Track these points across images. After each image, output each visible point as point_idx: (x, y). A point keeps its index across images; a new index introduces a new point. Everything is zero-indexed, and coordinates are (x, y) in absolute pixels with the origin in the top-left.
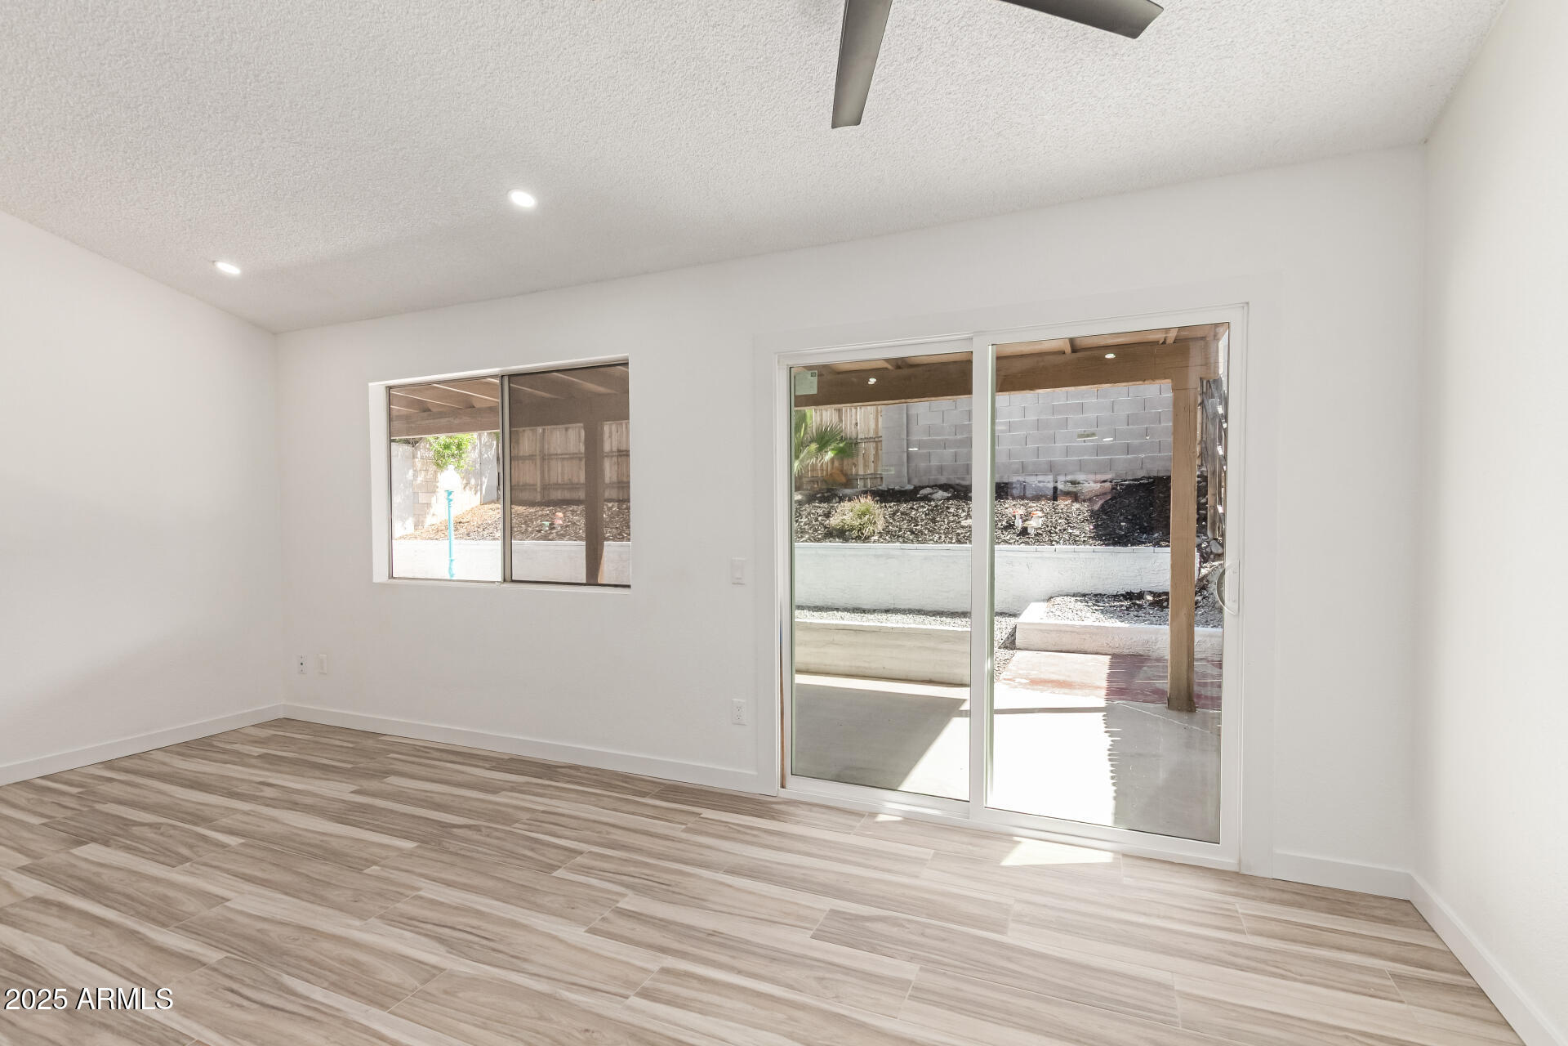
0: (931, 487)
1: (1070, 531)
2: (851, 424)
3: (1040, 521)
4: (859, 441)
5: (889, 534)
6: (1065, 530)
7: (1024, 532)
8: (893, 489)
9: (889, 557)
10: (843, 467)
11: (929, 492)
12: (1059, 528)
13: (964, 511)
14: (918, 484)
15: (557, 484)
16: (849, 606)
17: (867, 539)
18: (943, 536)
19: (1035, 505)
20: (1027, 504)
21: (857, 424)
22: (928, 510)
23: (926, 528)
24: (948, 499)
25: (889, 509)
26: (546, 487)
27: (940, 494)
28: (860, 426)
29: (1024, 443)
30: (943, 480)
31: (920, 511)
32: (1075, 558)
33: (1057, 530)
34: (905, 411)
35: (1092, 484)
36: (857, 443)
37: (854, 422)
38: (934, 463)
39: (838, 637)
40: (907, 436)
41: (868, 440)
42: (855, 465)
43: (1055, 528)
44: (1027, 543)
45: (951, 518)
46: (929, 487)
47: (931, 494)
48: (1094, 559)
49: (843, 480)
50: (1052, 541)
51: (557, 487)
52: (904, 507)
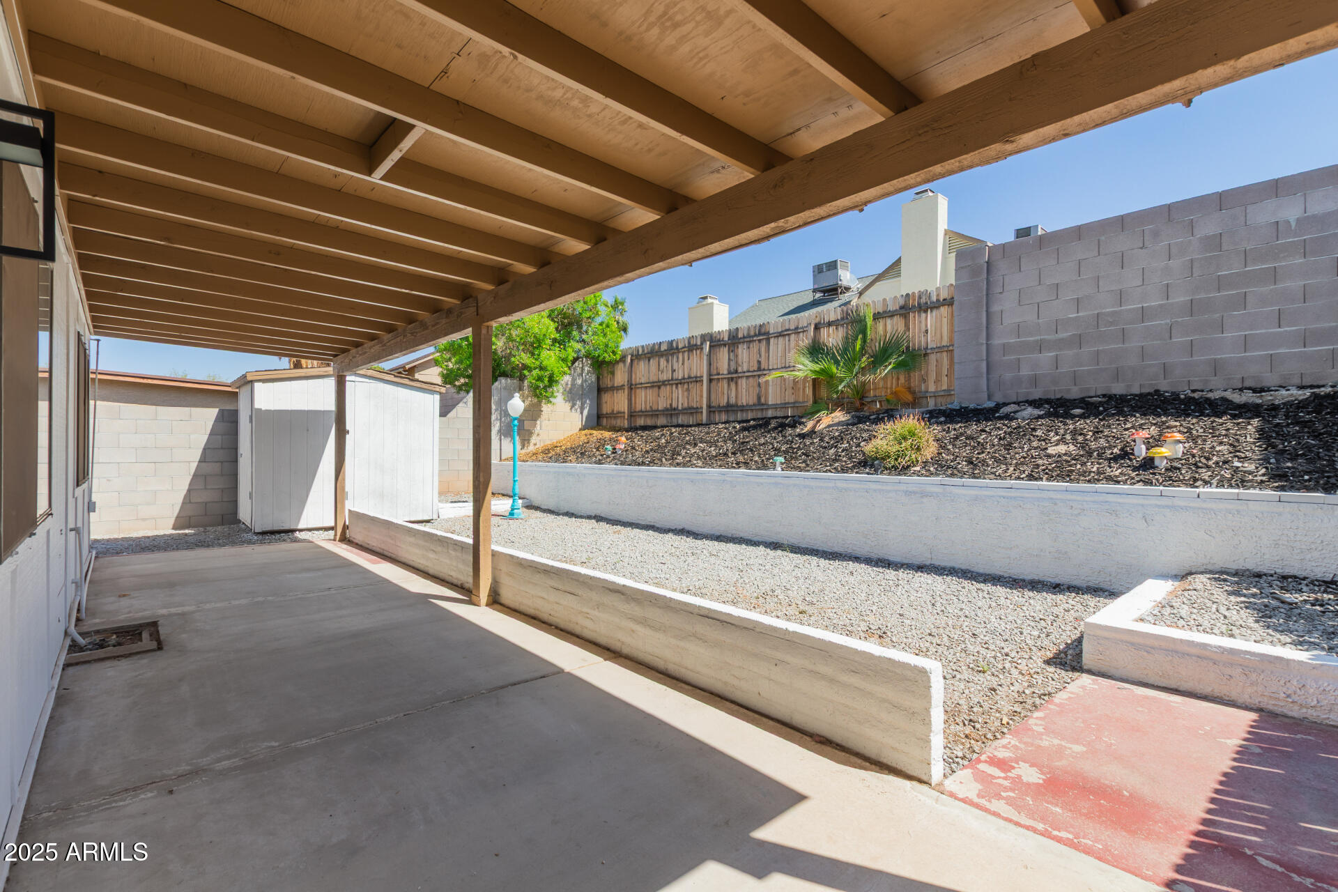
0: (1018, 403)
1: (1237, 464)
2: (920, 332)
3: (1180, 449)
4: (928, 351)
5: (940, 466)
6: (1225, 462)
7: (1148, 464)
8: (966, 408)
9: (924, 495)
10: (909, 383)
11: (1013, 410)
12: (1215, 458)
13: (1057, 434)
14: (1001, 401)
15: (641, 411)
16: (874, 556)
17: (905, 470)
18: (1012, 469)
19: (1178, 424)
20: (1164, 423)
21: (927, 331)
22: (1005, 432)
23: (992, 457)
24: (1040, 417)
25: (953, 432)
26: (632, 415)
27: (1030, 411)
28: (931, 334)
29: (1167, 335)
30: (1037, 394)
31: (992, 434)
32: (1238, 511)
33: (1210, 463)
34: (985, 309)
35: (1294, 391)
36: (926, 355)
37: (923, 329)
38: (1025, 372)
39: (702, 628)
40: (988, 338)
41: (940, 349)
42: (924, 381)
43: (1208, 459)
44: (1148, 482)
45: (1035, 444)
46: (1014, 403)
47: (1015, 412)
48: (1280, 514)
49: (910, 398)
50: (1195, 480)
51: (644, 413)
52: (973, 428)
